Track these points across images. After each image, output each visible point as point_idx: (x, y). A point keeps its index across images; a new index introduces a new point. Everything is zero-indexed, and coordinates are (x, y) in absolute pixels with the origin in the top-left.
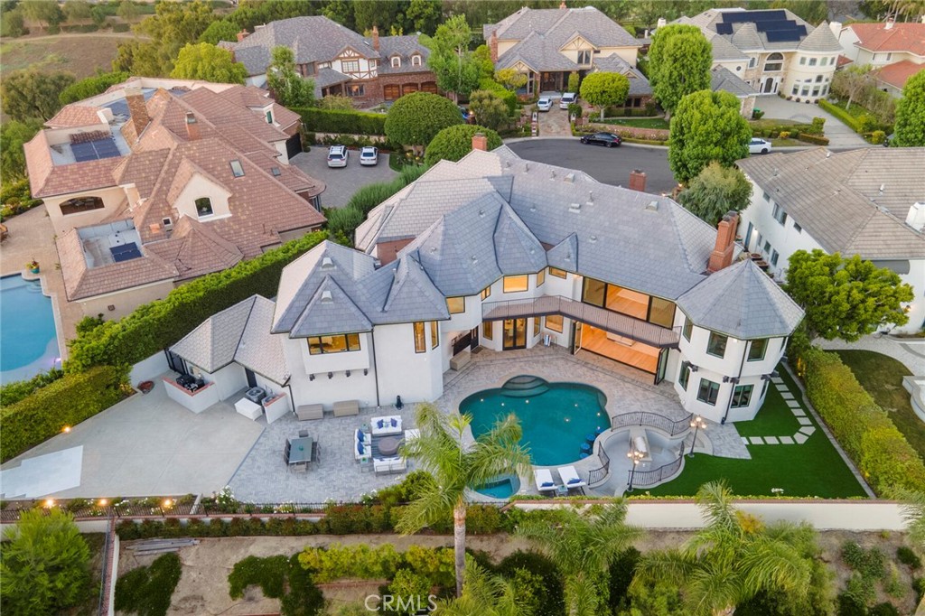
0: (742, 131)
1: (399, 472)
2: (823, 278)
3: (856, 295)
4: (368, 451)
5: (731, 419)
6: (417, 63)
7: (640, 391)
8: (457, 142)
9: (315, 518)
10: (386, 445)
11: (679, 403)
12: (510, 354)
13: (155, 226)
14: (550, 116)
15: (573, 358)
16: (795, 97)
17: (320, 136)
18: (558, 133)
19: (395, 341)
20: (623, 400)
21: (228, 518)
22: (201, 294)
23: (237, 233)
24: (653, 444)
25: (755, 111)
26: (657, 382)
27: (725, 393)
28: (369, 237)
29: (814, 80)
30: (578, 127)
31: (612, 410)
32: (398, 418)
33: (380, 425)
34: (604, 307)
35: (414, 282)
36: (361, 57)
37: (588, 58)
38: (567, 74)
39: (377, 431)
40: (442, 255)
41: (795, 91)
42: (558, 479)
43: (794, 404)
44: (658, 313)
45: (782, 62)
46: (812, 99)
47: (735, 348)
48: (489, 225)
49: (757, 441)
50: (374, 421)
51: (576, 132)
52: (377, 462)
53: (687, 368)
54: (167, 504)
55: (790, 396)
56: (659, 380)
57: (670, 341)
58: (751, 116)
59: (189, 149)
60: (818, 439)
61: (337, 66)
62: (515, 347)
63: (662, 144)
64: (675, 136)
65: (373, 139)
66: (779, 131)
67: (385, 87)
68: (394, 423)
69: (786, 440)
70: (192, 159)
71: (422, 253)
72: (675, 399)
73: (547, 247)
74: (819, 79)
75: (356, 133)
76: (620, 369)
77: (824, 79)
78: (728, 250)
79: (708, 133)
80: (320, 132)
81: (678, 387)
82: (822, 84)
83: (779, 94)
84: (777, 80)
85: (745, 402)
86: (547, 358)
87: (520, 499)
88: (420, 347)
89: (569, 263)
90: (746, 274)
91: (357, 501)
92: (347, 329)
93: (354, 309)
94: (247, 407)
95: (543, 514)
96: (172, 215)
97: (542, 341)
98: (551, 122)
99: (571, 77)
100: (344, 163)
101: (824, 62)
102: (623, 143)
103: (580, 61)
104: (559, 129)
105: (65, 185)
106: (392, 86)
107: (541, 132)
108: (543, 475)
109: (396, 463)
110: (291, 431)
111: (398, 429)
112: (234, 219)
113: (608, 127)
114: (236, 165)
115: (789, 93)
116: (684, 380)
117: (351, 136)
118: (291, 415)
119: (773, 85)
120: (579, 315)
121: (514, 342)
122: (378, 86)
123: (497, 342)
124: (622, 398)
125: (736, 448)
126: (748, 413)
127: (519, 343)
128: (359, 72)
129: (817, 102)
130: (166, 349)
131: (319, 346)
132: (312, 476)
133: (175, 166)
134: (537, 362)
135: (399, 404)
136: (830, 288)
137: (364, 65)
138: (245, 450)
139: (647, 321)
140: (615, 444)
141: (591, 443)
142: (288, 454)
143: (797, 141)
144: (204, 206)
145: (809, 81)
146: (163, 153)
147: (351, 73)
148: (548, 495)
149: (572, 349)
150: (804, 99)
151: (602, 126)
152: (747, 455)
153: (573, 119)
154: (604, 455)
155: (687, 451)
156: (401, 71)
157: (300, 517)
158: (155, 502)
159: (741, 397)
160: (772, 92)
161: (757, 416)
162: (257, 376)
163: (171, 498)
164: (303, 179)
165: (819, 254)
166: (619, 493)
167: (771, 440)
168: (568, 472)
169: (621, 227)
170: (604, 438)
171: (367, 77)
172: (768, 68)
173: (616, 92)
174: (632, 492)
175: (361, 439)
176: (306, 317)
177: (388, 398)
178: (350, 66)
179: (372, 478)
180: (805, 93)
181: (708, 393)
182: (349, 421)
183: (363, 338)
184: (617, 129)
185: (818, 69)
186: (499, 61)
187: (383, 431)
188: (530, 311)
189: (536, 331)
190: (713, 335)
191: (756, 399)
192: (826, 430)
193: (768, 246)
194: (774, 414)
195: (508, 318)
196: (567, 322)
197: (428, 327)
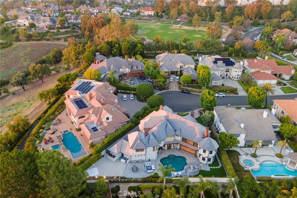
0: (214, 101)
1: (152, 173)
2: (224, 138)
3: (229, 142)
4: (146, 169)
5: (207, 164)
6: (140, 68)
7: (192, 158)
8: (155, 100)
9: (140, 180)
10: (149, 168)
11: (199, 160)
12: (168, 150)
13: (99, 123)
14: (173, 83)
15: (180, 151)
16: (233, 79)
17: (119, 91)
18: (175, 89)
19: (150, 150)
20: (190, 160)
21: (126, 180)
22: (112, 139)
23: (113, 124)
24: (194, 168)
25: (222, 84)
26: (195, 156)
27: (206, 159)
28: (142, 128)
29: (237, 75)
30: (180, 87)
31: (187, 161)
32: (150, 163)
33: (147, 164)
34: (186, 142)
35: (153, 140)
36: (127, 68)
37: (182, 68)
38: (177, 72)
39: (147, 165)
40: (157, 133)
41: (233, 77)
42: (178, 174)
43: (219, 161)
44: (195, 144)
45: (229, 70)
46: (237, 80)
47: (207, 152)
48: (165, 127)
49: (212, 167)
50: (146, 163)
51: (179, 88)
52: (148, 171)
53: (200, 155)
54: (115, 178)
55: (219, 159)
56: (196, 156)
57: (197, 150)
58: (221, 85)
59: (104, 107)
60: (222, 167)
61: (121, 70)
62: (169, 149)
63: (200, 93)
64: (201, 99)
65: (132, 92)
66: (227, 90)
67: (132, 74)
68: (149, 164)
69: (217, 167)
70: (105, 109)
71: (154, 133)
72: (198, 160)
73: (175, 131)
74: (238, 75)
75: (128, 91)
76: (189, 154)
77: (239, 75)
78: (207, 133)
79: (207, 101)
80: (120, 90)
81: (199, 157)
82: (239, 76)
83: (229, 77)
84: (228, 74)
85: (210, 161)
86: (175, 151)
87: (172, 177)
88: (154, 150)
89: (179, 134)
90: (209, 140)
91: (146, 177)
92: (142, 148)
93: (143, 145)
94: (123, 161)
95: (176, 179)
96: (101, 121)
97: (174, 147)
98: (173, 85)
99: (178, 72)
100: (127, 100)
101: (239, 72)
102: (191, 92)
103: (180, 68)
104: (175, 88)
105: (80, 114)
106: (133, 73)
107: (171, 89)
108: (176, 173)
109: (151, 171)
110: (132, 165)
111: (150, 165)
112: (113, 121)
113: (187, 88)
114: (112, 109)
115: (231, 78)
116: (200, 156)
117: (127, 91)
118: (131, 162)
119: (228, 75)
120: (181, 144)
121: (169, 148)
122: (130, 74)
123: (166, 148)
124: (189, 159)
125: (208, 169)
126: (211, 162)
127: (170, 148)
128: (126, 71)
129: (238, 80)
130: (106, 149)
131: (137, 150)
132: (137, 173)
133: (102, 111)
134: (173, 152)
135: (149, 160)
136: (225, 141)
137: (127, 69)
138: (124, 168)
139: (193, 145)
140: (187, 168)
141: (184, 168)
142: (133, 170)
143: (231, 93)
144: (108, 119)
145: (236, 75)
146: (99, 108)
147: (124, 71)
148: (177, 177)
149: (180, 149)
150: (235, 79)
151: (186, 87)
152: (210, 170)
153: (179, 85)
154: (186, 170)
155: (200, 169)
156: (136, 70)
157: (138, 180)
158: (113, 177)
159: (209, 160)
160: (227, 77)
161: (212, 163)
162: (124, 155)
163: (116, 177)
164: (123, 110)
165: (225, 133)
166: (188, 176)
167: (214, 167)
168: (180, 173)
169: (189, 128)
170: (186, 167)
171: (128, 72)
172: (226, 71)
173: (189, 81)
174: (190, 176)
175: (144, 167)
176: (136, 146)
177: (147, 159)
178: (124, 70)
179: (147, 174)
180: (235, 78)
181: (204, 159)
182: (141, 163)
183: (145, 150)
184: (189, 89)
185: (237, 73)
186: (160, 67)
187: (148, 165)
188: (172, 143)
189: (173, 146)
190: (204, 150)
191: (212, 160)
192: (223, 166)
193: (219, 127)
194: (215, 163)
195: (168, 144)
196: (179, 145)
197: (155, 147)
